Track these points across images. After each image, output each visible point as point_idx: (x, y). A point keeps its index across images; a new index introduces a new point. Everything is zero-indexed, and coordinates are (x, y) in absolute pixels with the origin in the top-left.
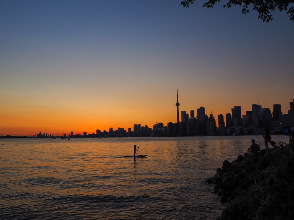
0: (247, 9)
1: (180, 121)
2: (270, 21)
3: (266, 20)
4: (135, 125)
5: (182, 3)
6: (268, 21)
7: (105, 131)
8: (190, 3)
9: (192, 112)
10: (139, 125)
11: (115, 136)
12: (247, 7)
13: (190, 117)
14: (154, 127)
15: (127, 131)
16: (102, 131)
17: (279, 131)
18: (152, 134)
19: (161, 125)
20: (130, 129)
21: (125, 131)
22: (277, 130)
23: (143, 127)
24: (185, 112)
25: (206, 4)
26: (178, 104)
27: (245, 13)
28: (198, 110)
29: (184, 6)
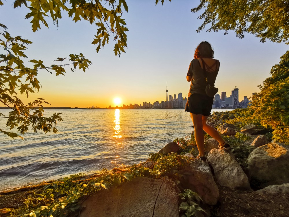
0: (227, 32)
1: (168, 100)
2: (243, 38)
3: (240, 38)
4: (144, 103)
5: (197, 30)
6: (241, 38)
7: (127, 105)
8: (201, 30)
9: (175, 96)
10: (146, 102)
11: (133, 108)
12: (227, 31)
13: (173, 98)
14: (154, 103)
15: (139, 105)
16: (126, 105)
17: (224, 106)
18: (153, 107)
19: (158, 102)
20: (141, 104)
21: (138, 105)
22: (223, 106)
23: (148, 103)
24: (171, 96)
25: (208, 30)
26: (167, 91)
27: (226, 35)
28: (179, 95)
29: (198, 32)
